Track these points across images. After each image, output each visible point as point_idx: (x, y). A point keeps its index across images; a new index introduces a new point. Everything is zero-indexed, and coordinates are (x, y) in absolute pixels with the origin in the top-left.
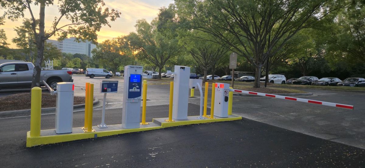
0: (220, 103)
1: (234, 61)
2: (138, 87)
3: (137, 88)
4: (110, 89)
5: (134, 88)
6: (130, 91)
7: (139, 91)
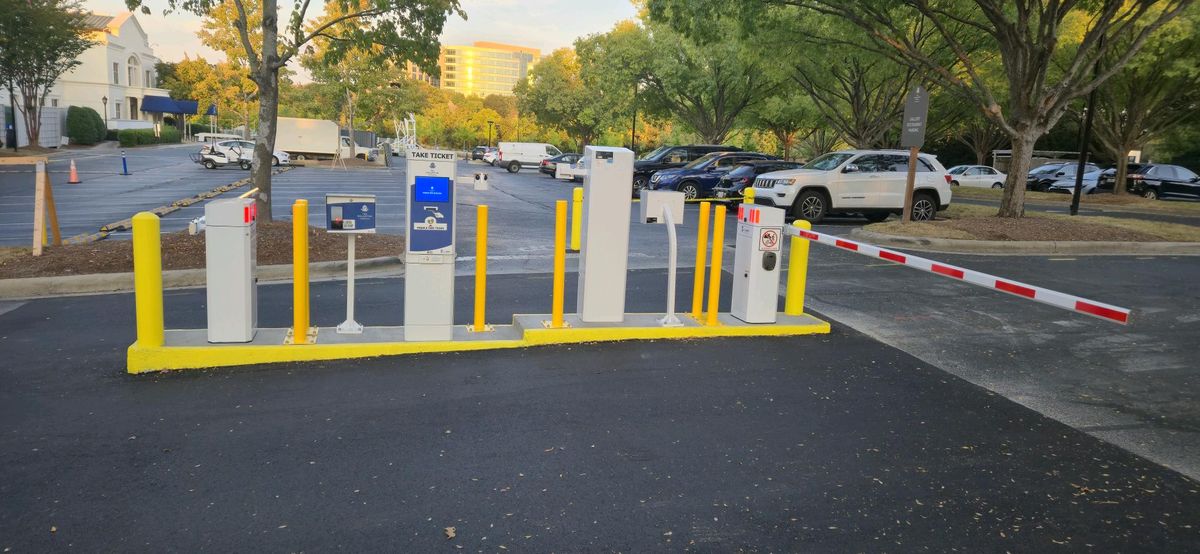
0: (746, 275)
1: (918, 118)
2: (440, 215)
3: (439, 221)
4: (353, 222)
5: (430, 218)
6: (415, 228)
7: (445, 229)
